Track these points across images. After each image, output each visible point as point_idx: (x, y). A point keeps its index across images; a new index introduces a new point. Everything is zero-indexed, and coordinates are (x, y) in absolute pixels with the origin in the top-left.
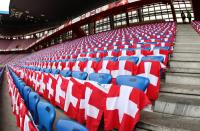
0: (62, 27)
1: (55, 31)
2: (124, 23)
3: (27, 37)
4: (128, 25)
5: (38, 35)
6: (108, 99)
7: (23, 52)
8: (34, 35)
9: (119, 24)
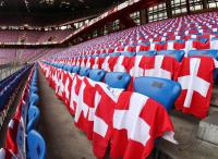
0: (106, 14)
1: (97, 20)
2: (184, 10)
3: (63, 28)
4: (189, 12)
5: (76, 25)
6: (116, 112)
7: (58, 46)
8: (72, 25)
9: (178, 11)
